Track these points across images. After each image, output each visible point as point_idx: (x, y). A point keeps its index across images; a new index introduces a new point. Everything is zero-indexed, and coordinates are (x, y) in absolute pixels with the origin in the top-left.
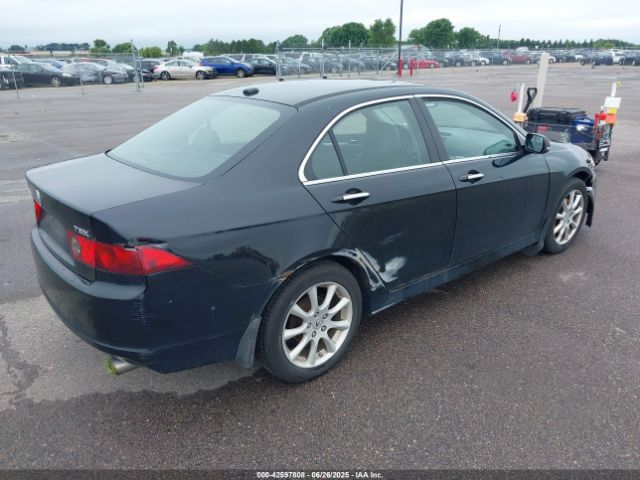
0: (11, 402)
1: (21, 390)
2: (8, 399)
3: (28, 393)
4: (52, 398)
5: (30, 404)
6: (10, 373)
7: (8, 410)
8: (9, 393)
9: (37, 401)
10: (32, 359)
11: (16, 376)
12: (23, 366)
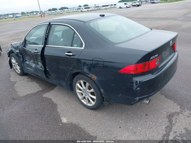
0: (185, 111)
1: (179, 113)
2: (185, 113)
3: (178, 110)
4: (175, 104)
5: (181, 107)
6: (176, 122)
7: (188, 110)
8: (183, 115)
9: (179, 106)
10: (165, 121)
11: (176, 119)
12: (170, 121)
